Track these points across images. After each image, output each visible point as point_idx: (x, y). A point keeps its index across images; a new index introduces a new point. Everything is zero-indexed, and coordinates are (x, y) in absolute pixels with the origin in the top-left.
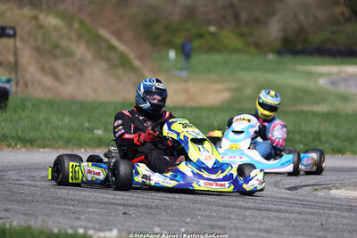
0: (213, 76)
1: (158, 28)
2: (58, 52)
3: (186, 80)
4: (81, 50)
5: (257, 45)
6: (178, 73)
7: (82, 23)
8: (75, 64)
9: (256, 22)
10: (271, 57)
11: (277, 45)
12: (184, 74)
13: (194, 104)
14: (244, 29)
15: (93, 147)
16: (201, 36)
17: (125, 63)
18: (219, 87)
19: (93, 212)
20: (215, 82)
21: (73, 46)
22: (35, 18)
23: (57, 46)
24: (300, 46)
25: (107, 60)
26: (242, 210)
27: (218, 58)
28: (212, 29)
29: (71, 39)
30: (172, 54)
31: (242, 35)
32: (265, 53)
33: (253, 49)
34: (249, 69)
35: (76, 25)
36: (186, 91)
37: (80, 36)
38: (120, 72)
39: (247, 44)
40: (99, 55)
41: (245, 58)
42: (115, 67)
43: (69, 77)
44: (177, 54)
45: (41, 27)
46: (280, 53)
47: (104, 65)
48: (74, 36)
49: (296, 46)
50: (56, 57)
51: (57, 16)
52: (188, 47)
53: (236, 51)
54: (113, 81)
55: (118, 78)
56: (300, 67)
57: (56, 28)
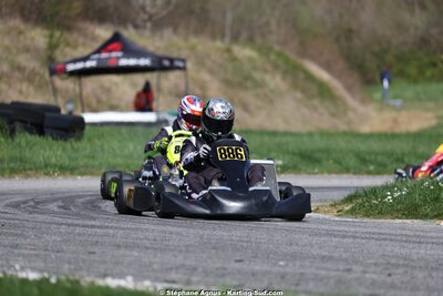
0: (431, 105)
2: (249, 83)
3: (398, 110)
4: (275, 81)
7: (279, 54)
8: (266, 95)
12: (398, 103)
16: (433, 65)
17: (324, 92)
18: (430, 115)
20: (429, 110)
21: (267, 77)
22: (229, 50)
23: (247, 78)
25: (303, 91)
29: (265, 71)
35: (273, 57)
36: (395, 121)
37: (276, 67)
38: (316, 102)
40: (295, 86)
42: (311, 97)
43: (259, 108)
45: (234, 59)
47: (299, 95)
48: (269, 67)
50: (246, 88)
51: (253, 48)
54: (306, 111)
55: (315, 109)
57: (250, 59)
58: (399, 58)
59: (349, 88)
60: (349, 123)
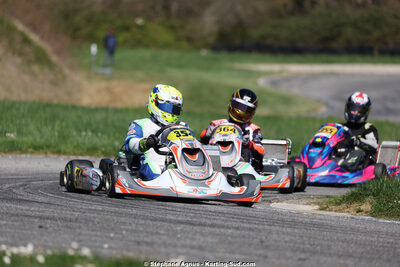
0: (140, 74)
1: (78, 19)
3: (109, 78)
5: (189, 39)
6: (101, 70)
9: (189, 13)
10: (204, 53)
11: (212, 40)
12: (108, 71)
13: (119, 105)
14: (175, 22)
15: (5, 153)
16: (127, 28)
17: (41, 58)
19: (5, 225)
20: (141, 81)
24: (237, 42)
25: (21, 54)
26: (172, 225)
27: (145, 53)
28: (140, 21)
30: (94, 49)
31: (172, 28)
32: (198, 48)
33: (184, 44)
34: (180, 66)
36: (109, 90)
38: (36, 68)
39: (178, 39)
41: (175, 54)
42: (29, 63)
44: (98, 48)
46: (215, 48)
47: (18, 60)
49: (234, 41)
52: (111, 41)
53: (166, 46)
54: (26, 78)
55: (34, 75)
56: (238, 65)
58: (89, 20)
59: (58, 53)
60: (69, 93)
